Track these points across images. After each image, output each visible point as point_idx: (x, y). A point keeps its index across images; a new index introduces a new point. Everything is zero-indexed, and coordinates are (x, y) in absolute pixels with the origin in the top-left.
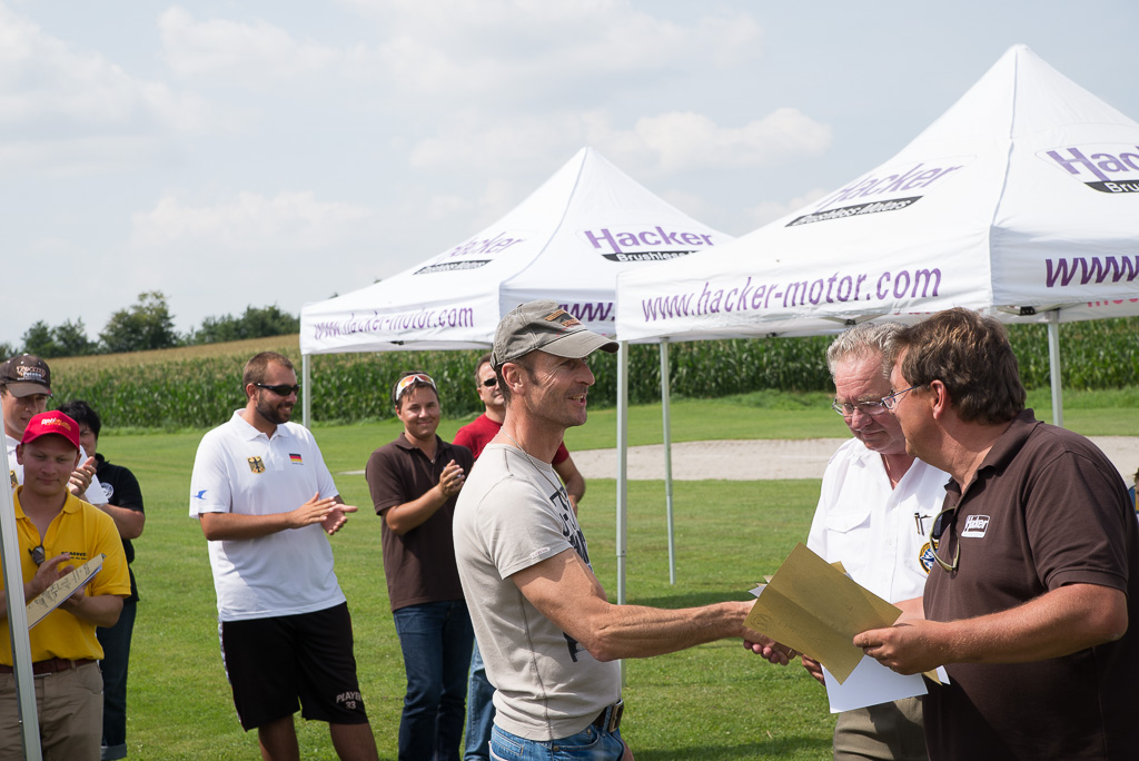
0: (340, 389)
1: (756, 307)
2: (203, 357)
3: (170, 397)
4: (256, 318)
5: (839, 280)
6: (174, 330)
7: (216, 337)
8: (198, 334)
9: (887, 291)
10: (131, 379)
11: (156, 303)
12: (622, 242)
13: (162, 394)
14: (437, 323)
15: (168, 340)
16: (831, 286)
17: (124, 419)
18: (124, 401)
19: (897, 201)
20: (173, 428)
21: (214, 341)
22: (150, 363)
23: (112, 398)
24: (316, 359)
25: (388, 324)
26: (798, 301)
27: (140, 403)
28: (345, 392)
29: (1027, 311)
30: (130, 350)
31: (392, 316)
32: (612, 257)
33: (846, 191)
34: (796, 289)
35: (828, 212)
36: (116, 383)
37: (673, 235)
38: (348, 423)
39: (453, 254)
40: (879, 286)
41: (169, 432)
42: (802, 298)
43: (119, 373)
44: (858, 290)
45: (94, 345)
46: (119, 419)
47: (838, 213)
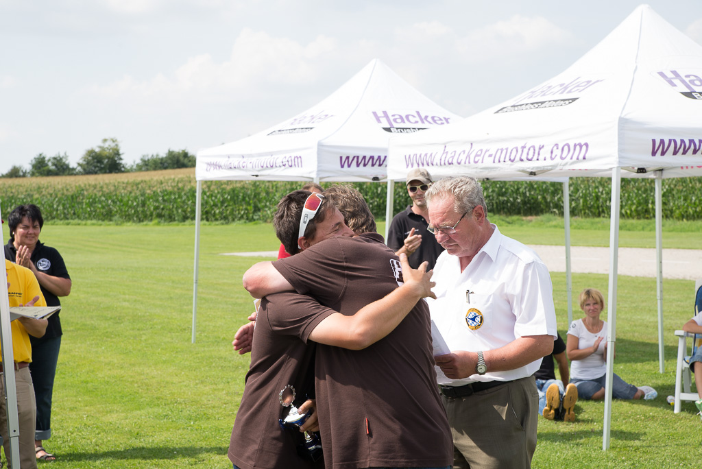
0: (223, 203)
1: (476, 162)
2: (139, 179)
3: (118, 203)
4: (174, 156)
5: (527, 148)
6: (123, 162)
7: (149, 167)
8: (138, 165)
9: (556, 156)
10: (95, 191)
11: (113, 145)
12: (395, 120)
13: (113, 201)
14: (281, 164)
15: (119, 168)
16: (523, 151)
17: (90, 215)
18: (91, 204)
19: (564, 100)
20: (119, 222)
21: (147, 170)
22: (107, 181)
23: (83, 203)
24: (208, 184)
25: (251, 164)
26: (502, 160)
27: (100, 206)
28: (226, 205)
29: (642, 170)
30: (96, 173)
31: (254, 160)
32: (388, 130)
33: (533, 92)
34: (502, 152)
35: (521, 105)
36: (86, 193)
37: (426, 117)
38: (227, 223)
39: (292, 124)
40: (552, 152)
41: (117, 225)
42: (505, 158)
43: (87, 187)
44: (539, 154)
45: (73, 169)
46: (87, 215)
47: (527, 106)
